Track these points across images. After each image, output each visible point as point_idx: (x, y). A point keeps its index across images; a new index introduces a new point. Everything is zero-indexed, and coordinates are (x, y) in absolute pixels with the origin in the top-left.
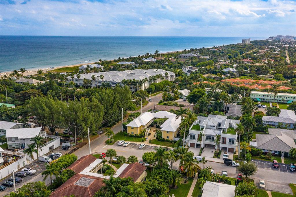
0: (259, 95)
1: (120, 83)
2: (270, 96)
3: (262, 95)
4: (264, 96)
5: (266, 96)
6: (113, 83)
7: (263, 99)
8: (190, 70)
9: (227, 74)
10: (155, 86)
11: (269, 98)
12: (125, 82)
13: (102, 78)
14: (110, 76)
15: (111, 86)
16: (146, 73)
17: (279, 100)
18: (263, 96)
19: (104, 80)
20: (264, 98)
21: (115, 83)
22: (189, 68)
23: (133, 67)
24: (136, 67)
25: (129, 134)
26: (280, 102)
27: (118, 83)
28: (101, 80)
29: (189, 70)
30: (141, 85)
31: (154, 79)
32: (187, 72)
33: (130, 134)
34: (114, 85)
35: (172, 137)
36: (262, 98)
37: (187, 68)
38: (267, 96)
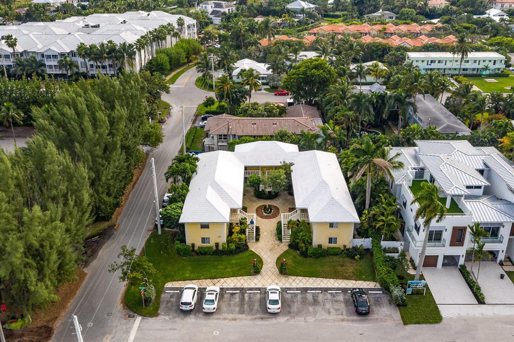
0: (422, 61)
1: (68, 54)
2: (444, 62)
3: (428, 61)
4: (432, 62)
5: (437, 62)
6: (49, 57)
7: (431, 69)
8: (218, 9)
9: (299, 15)
10: (168, 55)
11: (442, 66)
12: (85, 52)
13: (12, 44)
14: (33, 37)
15: (44, 65)
16: (125, 22)
17: (464, 70)
18: (429, 63)
19: (19, 48)
20: (433, 66)
21: (55, 56)
22: (213, 6)
23: (78, 10)
24: (84, 8)
25: (193, 245)
26: (465, 72)
27: (62, 55)
28: (10, 50)
29: (215, 9)
30: (131, 55)
31: (158, 36)
32: (212, 14)
33: (199, 244)
34: (54, 62)
35: (346, 239)
36: (429, 67)
37: (210, 6)
38: (439, 62)
